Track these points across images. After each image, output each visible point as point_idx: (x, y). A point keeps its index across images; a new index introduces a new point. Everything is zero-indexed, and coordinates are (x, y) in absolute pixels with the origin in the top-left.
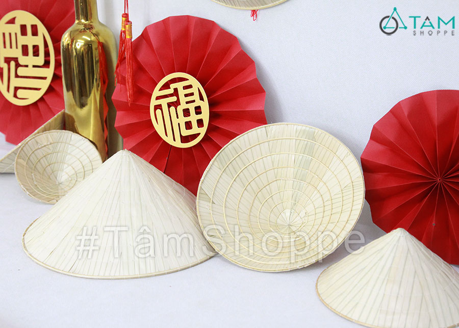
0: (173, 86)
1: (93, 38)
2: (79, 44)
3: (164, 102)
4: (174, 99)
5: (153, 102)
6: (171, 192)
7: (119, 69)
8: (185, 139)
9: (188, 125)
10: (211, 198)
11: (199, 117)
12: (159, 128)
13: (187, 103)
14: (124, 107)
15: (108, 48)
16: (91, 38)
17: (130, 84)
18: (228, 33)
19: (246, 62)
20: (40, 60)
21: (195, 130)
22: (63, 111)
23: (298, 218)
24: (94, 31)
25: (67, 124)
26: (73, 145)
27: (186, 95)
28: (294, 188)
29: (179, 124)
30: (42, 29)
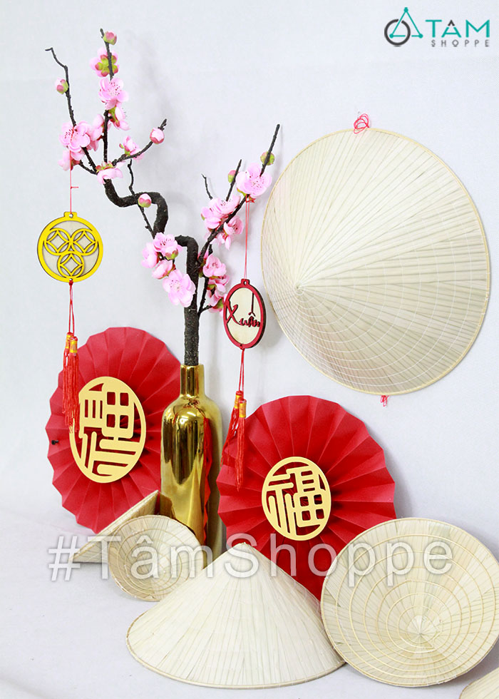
0: (289, 471)
1: (199, 414)
2: (183, 420)
3: (278, 489)
4: (290, 485)
5: (266, 488)
6: (293, 592)
7: (227, 449)
8: (300, 531)
9: (306, 516)
10: (336, 599)
11: (319, 507)
12: (271, 517)
13: (305, 490)
14: (229, 491)
15: (215, 425)
16: (196, 414)
17: (240, 467)
18: (353, 417)
19: (373, 450)
20: (129, 432)
21: (314, 521)
22: (156, 492)
23: (431, 626)
24: (199, 406)
25: (162, 508)
26: (169, 533)
27: (304, 482)
28: (427, 591)
29: (295, 513)
30: (133, 398)
